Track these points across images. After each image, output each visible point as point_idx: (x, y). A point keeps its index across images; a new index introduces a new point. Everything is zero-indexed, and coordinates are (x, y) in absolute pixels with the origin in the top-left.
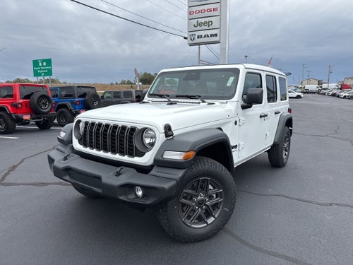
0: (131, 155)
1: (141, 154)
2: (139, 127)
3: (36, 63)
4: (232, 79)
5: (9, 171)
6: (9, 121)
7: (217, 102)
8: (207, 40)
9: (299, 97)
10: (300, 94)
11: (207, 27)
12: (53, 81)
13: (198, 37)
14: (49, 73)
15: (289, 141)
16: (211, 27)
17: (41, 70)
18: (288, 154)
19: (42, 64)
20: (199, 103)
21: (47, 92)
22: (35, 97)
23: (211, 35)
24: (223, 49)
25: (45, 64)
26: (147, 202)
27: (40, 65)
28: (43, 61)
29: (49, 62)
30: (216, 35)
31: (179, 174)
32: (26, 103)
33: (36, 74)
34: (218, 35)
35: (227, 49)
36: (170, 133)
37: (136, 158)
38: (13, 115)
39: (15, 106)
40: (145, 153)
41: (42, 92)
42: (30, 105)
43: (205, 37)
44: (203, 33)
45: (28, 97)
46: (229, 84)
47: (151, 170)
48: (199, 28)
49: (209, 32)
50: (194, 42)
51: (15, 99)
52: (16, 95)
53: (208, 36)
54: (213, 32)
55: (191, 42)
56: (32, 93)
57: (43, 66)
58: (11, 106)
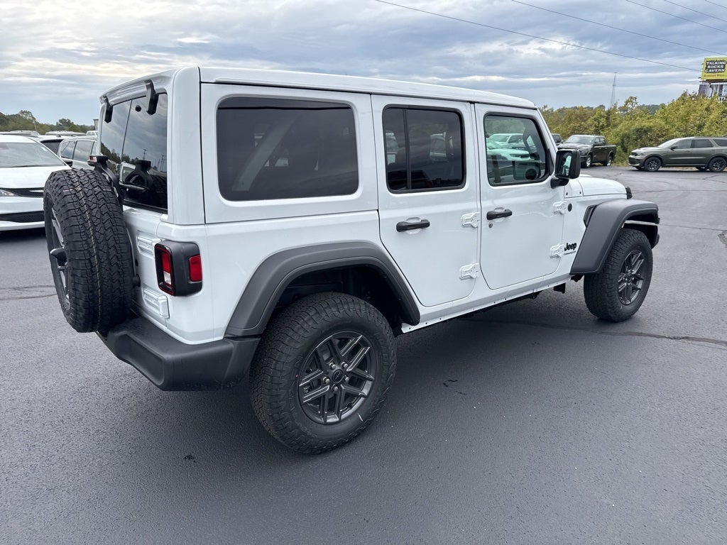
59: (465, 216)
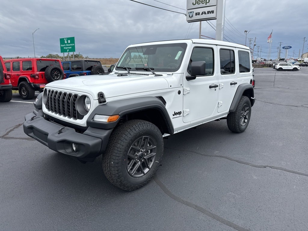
0: (75, 118)
1: (81, 117)
2: (80, 94)
3: (62, 41)
4: (180, 53)
5: (14, 128)
6: (29, 89)
7: (165, 74)
8: (204, 16)
9: (295, 69)
10: (297, 67)
11: (204, 5)
12: (76, 56)
13: (196, 14)
14: (73, 49)
15: (250, 110)
16: (208, 5)
17: (66, 46)
18: (248, 121)
19: (67, 42)
20: (148, 75)
21: (60, 66)
22: (49, 70)
23: (209, 12)
24: (219, 25)
25: (69, 42)
26: (78, 156)
27: (66, 42)
28: (68, 39)
29: (72, 40)
30: (213, 12)
31: (105, 134)
32: (42, 75)
33: (63, 50)
34: (215, 12)
35: (223, 24)
36: (102, 100)
37: (78, 120)
38: (32, 84)
39: (33, 77)
40: (83, 116)
41: (56, 65)
42: (45, 76)
43: (202, 14)
44: (200, 11)
45: (43, 69)
46: (176, 58)
47: (86, 130)
48: (197, 6)
49: (206, 10)
50: (192, 19)
51: (33, 71)
52: (34, 68)
53: (205, 13)
54: (210, 9)
55: (190, 19)
56: (47, 66)
57: (68, 43)
58: (31, 77)
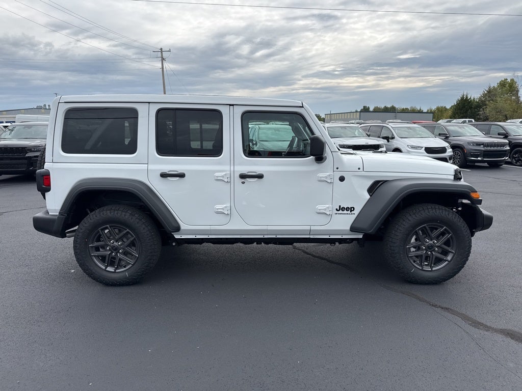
59: (217, 174)
